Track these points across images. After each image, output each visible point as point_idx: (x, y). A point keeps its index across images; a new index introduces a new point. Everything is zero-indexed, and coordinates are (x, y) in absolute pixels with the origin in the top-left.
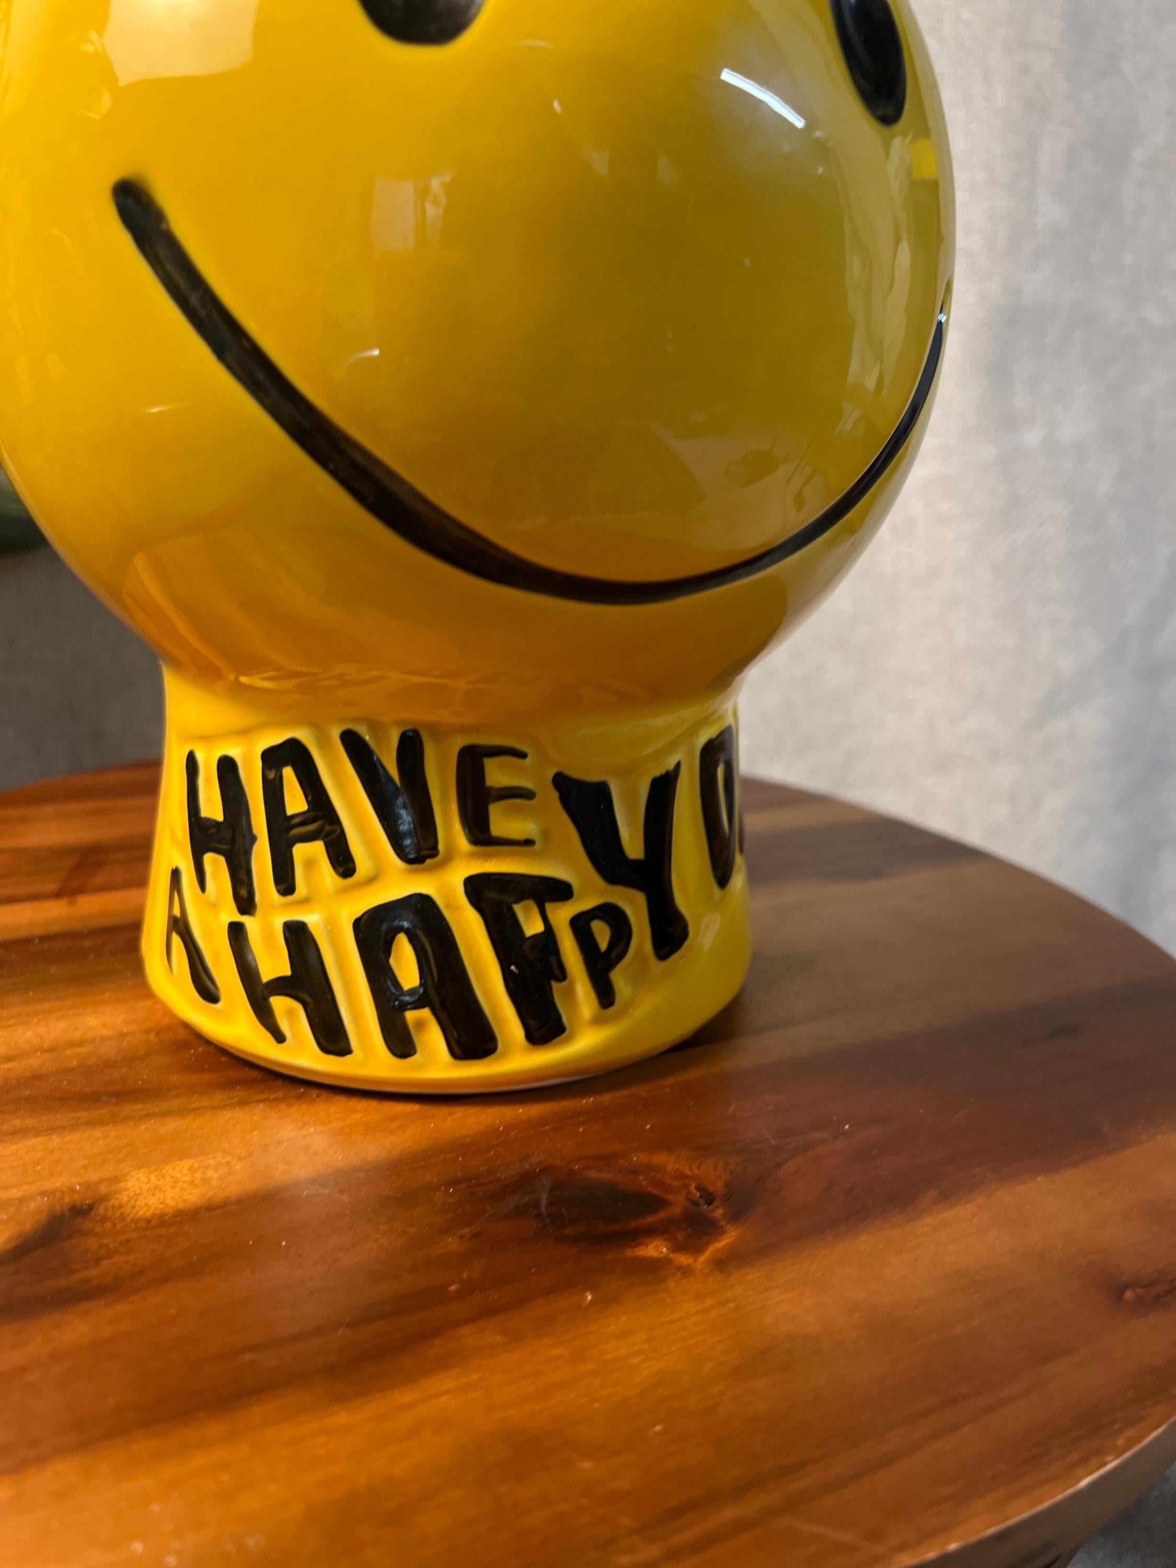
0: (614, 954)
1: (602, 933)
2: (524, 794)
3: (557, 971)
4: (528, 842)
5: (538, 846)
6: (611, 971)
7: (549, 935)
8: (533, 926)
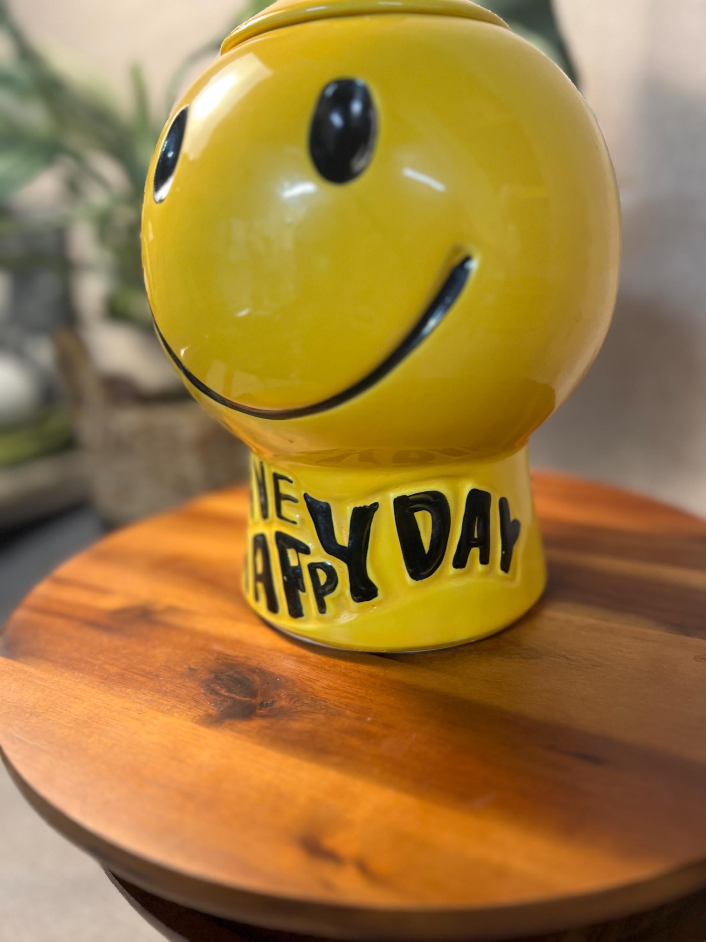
0: (327, 589)
1: (323, 577)
2: (295, 501)
3: (301, 586)
4: (294, 523)
5: (298, 525)
6: (325, 596)
7: (299, 567)
8: (293, 562)
